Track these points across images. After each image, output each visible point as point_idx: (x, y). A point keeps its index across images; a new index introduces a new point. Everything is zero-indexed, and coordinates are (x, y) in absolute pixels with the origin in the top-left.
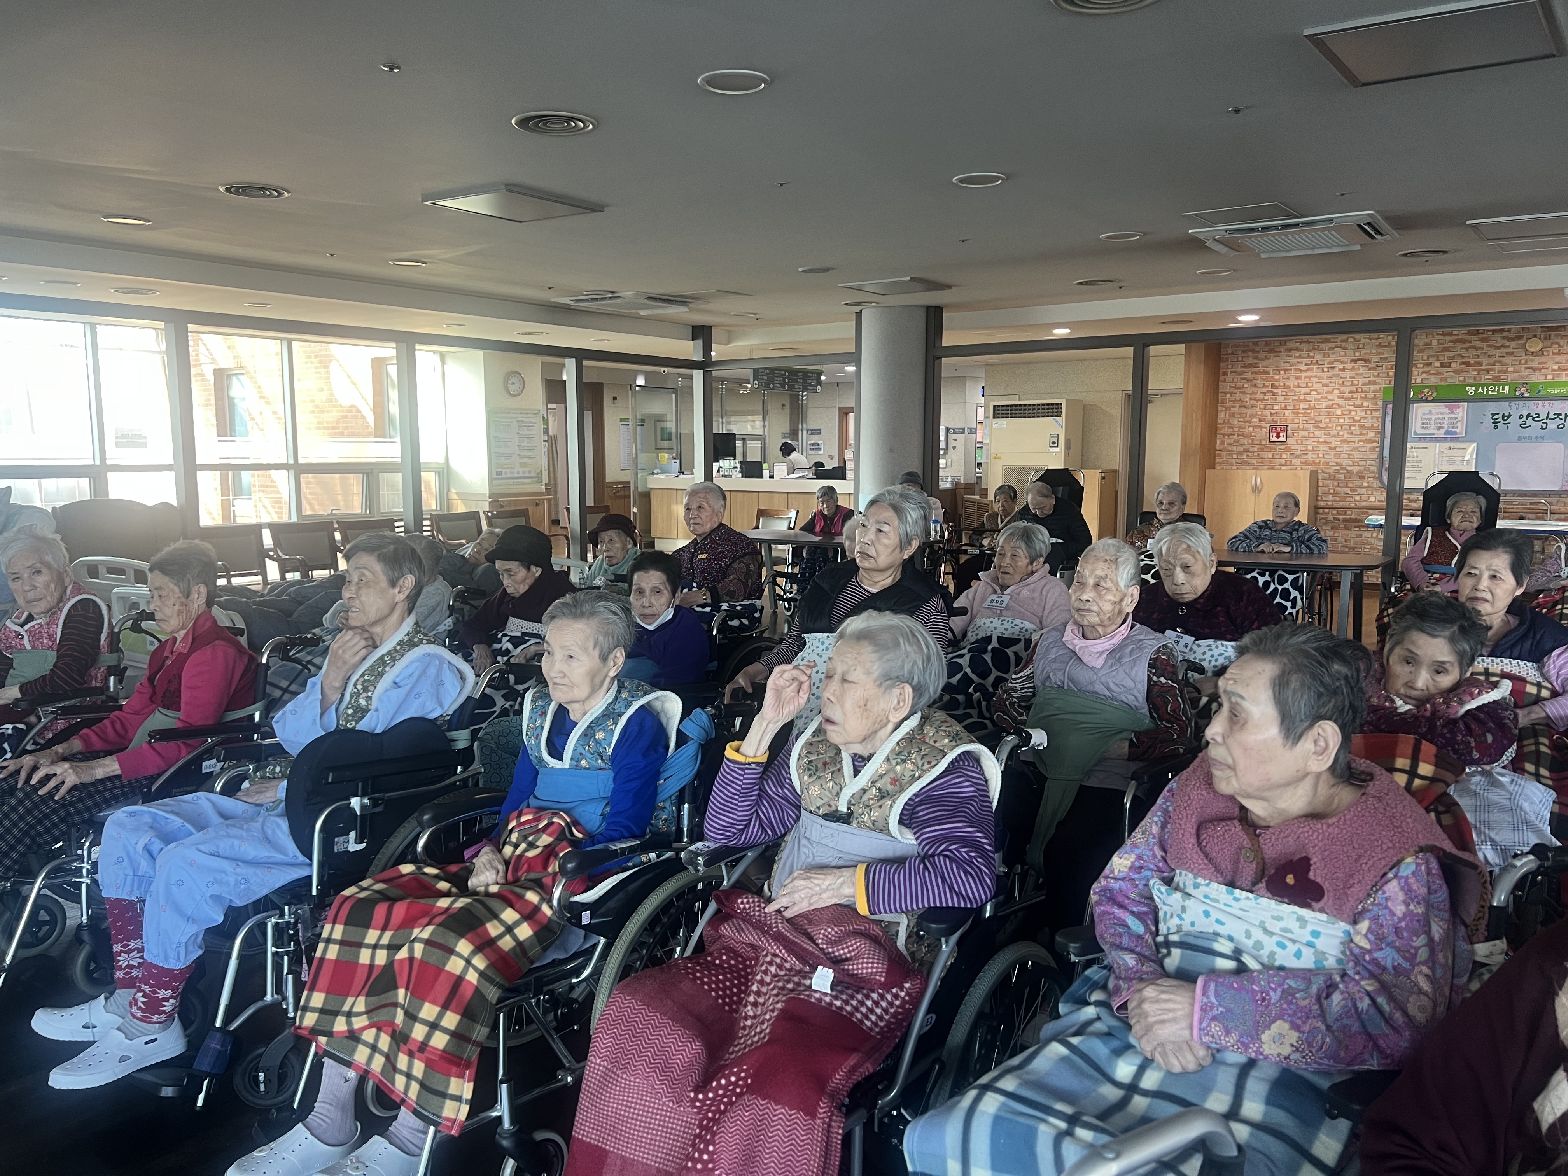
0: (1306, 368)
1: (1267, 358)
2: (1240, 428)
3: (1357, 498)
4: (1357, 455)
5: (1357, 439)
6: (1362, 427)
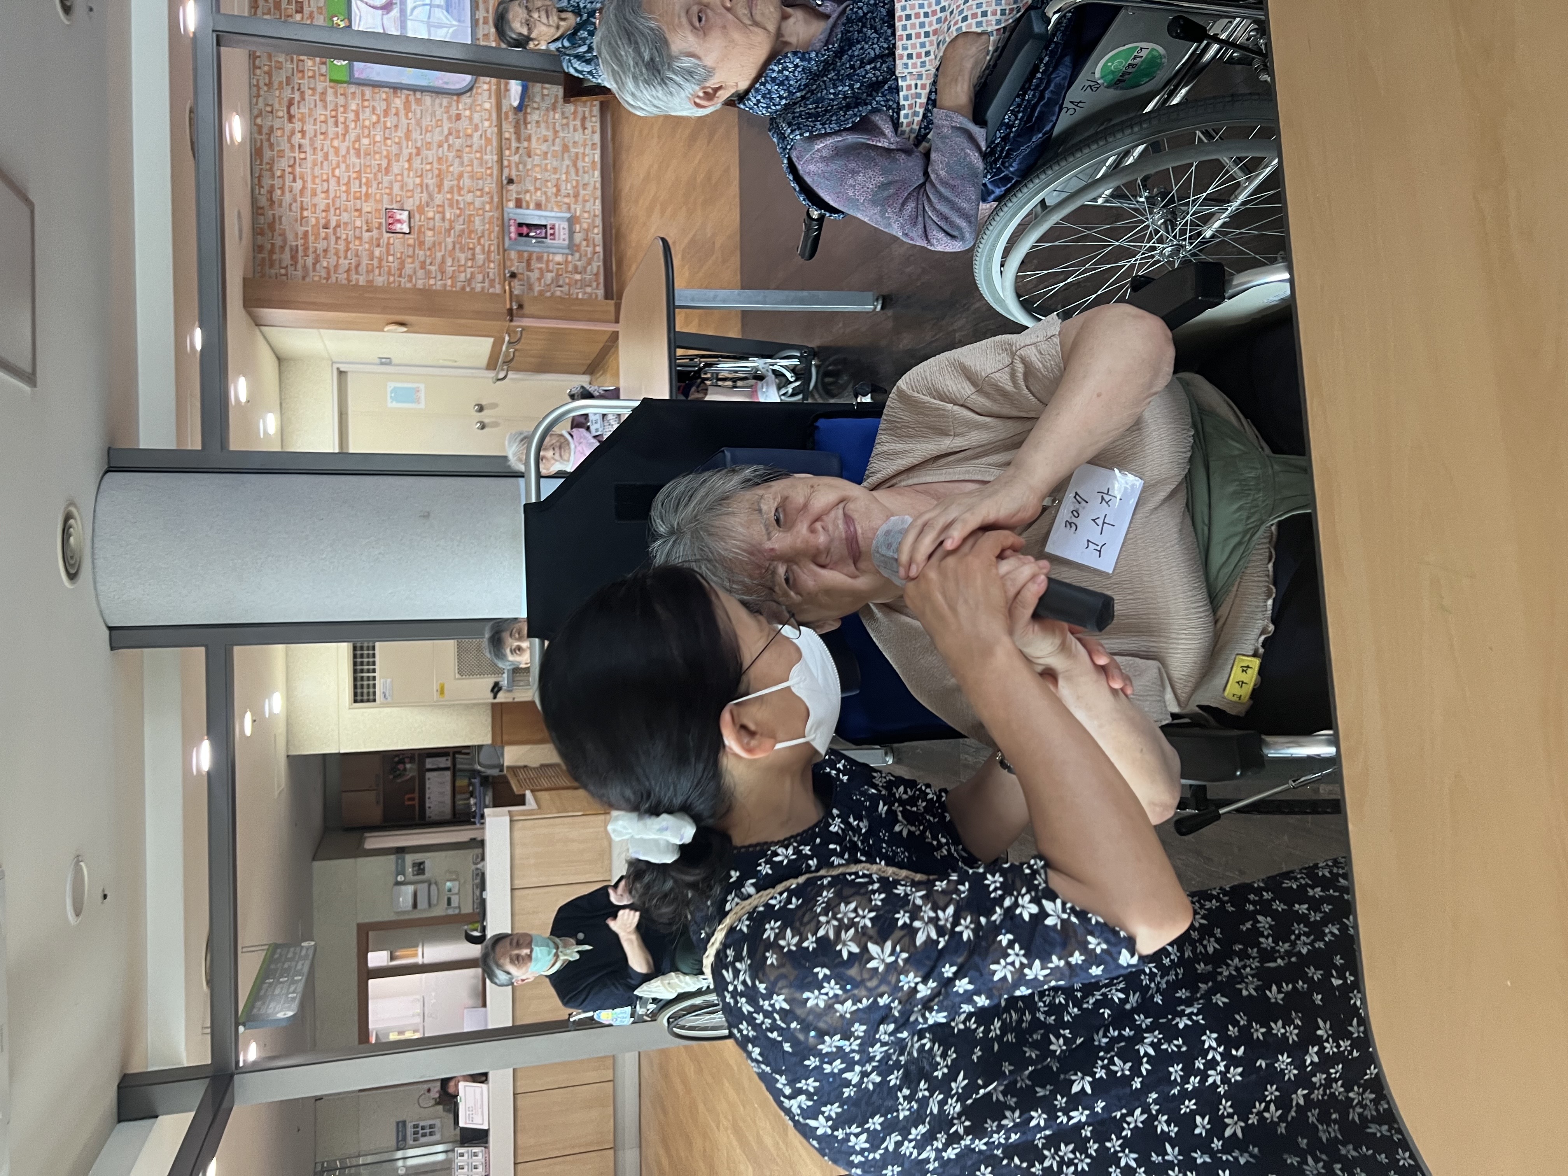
0: (299, 184)
1: (283, 234)
2: (389, 274)
3: (487, 124)
4: (426, 122)
5: (404, 121)
6: (386, 113)
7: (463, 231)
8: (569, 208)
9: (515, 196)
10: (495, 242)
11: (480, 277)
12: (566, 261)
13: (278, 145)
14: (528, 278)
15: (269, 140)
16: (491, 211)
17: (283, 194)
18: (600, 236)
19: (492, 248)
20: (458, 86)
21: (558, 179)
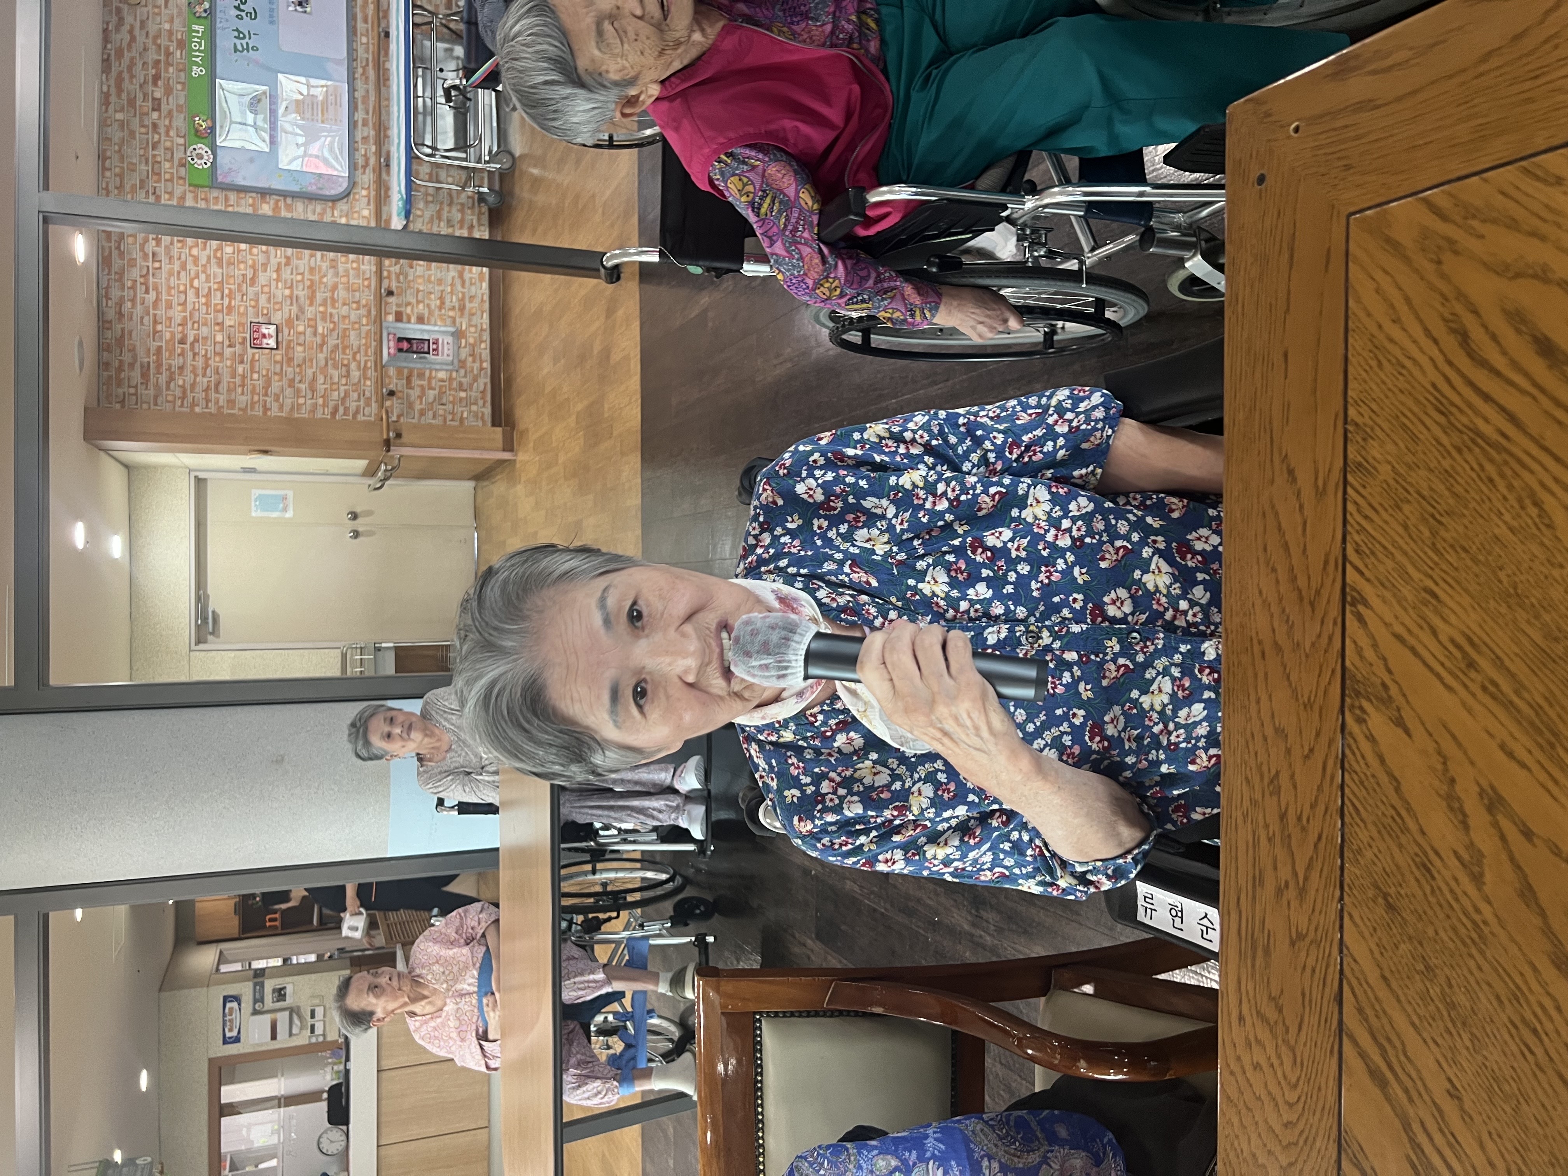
0: (152, 295)
1: (133, 350)
2: (253, 392)
7: (337, 346)
8: (454, 322)
9: (394, 308)
10: (372, 358)
11: (355, 396)
12: (451, 379)
13: (129, 253)
14: (408, 395)
15: (118, 248)
16: (367, 325)
17: (134, 306)
18: (488, 351)
19: (369, 365)
20: (333, 192)
21: (442, 291)
